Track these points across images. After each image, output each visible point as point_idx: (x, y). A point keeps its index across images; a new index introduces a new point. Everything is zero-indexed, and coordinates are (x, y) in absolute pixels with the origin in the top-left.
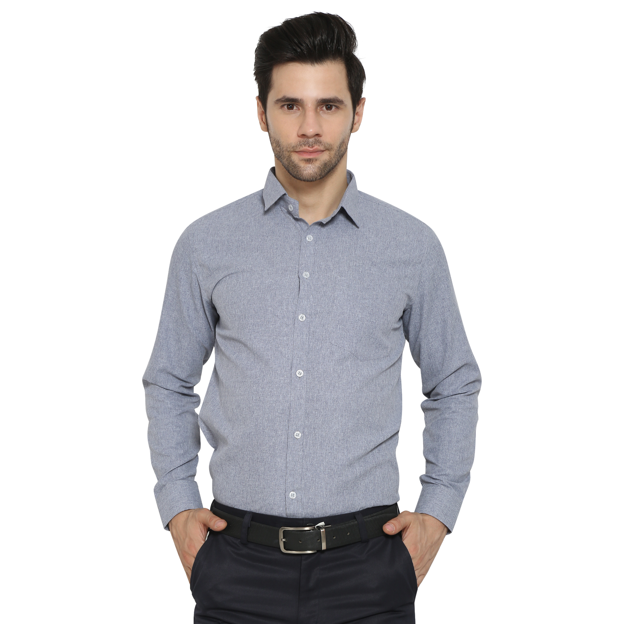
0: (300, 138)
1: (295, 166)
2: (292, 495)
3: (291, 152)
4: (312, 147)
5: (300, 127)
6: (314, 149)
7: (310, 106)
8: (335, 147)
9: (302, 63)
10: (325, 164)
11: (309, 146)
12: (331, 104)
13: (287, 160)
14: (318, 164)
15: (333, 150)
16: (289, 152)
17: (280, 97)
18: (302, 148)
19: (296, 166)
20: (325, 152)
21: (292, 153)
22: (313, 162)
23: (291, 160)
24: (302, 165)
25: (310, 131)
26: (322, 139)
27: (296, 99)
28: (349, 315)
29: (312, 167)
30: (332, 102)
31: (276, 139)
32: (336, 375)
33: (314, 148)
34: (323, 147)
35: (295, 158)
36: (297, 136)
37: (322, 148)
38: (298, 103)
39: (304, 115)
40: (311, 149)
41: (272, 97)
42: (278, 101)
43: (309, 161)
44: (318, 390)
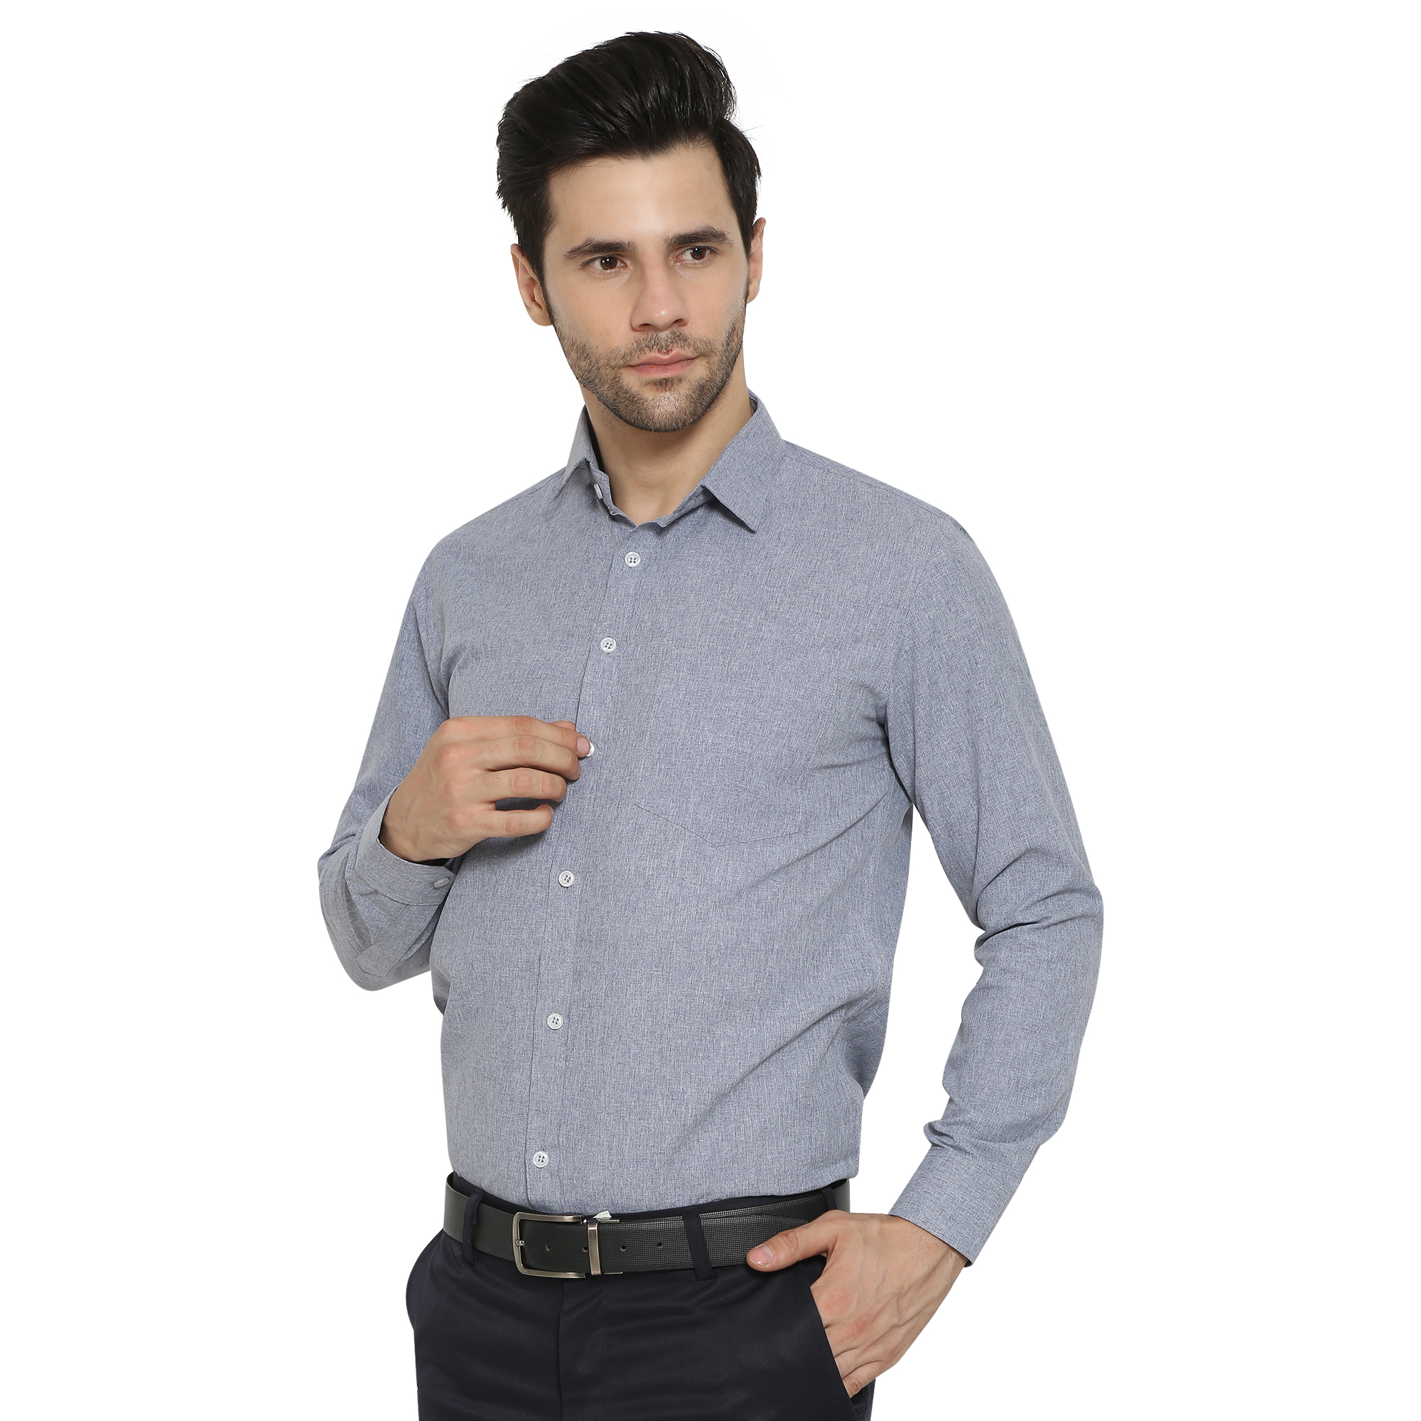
0: (637, 334)
1: (633, 400)
2: (540, 1159)
3: (620, 368)
4: (668, 352)
5: (636, 308)
6: (672, 356)
7: (652, 254)
8: (719, 347)
9: (621, 158)
10: (702, 388)
11: (659, 351)
12: (700, 244)
13: (611, 387)
14: (684, 390)
15: (716, 355)
16: (613, 368)
17: (578, 242)
18: (644, 355)
19: (635, 399)
20: (697, 361)
21: (623, 370)
22: (672, 385)
23: (621, 388)
24: (649, 395)
25: (662, 314)
26: (687, 330)
27: (618, 244)
28: (685, 738)
29: (672, 398)
30: (702, 240)
31: (578, 343)
32: (642, 883)
33: (671, 354)
34: (691, 349)
35: (631, 380)
36: (629, 328)
37: (689, 352)
38: (623, 251)
39: (641, 275)
40: (666, 357)
41: (555, 246)
42: (575, 252)
43: (663, 384)
44: (602, 917)
